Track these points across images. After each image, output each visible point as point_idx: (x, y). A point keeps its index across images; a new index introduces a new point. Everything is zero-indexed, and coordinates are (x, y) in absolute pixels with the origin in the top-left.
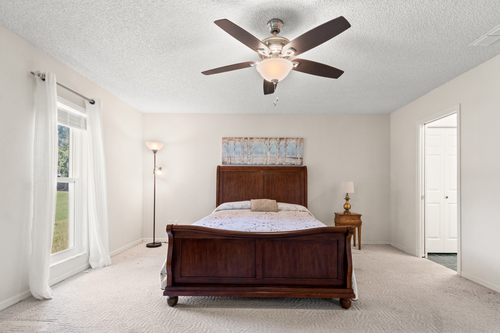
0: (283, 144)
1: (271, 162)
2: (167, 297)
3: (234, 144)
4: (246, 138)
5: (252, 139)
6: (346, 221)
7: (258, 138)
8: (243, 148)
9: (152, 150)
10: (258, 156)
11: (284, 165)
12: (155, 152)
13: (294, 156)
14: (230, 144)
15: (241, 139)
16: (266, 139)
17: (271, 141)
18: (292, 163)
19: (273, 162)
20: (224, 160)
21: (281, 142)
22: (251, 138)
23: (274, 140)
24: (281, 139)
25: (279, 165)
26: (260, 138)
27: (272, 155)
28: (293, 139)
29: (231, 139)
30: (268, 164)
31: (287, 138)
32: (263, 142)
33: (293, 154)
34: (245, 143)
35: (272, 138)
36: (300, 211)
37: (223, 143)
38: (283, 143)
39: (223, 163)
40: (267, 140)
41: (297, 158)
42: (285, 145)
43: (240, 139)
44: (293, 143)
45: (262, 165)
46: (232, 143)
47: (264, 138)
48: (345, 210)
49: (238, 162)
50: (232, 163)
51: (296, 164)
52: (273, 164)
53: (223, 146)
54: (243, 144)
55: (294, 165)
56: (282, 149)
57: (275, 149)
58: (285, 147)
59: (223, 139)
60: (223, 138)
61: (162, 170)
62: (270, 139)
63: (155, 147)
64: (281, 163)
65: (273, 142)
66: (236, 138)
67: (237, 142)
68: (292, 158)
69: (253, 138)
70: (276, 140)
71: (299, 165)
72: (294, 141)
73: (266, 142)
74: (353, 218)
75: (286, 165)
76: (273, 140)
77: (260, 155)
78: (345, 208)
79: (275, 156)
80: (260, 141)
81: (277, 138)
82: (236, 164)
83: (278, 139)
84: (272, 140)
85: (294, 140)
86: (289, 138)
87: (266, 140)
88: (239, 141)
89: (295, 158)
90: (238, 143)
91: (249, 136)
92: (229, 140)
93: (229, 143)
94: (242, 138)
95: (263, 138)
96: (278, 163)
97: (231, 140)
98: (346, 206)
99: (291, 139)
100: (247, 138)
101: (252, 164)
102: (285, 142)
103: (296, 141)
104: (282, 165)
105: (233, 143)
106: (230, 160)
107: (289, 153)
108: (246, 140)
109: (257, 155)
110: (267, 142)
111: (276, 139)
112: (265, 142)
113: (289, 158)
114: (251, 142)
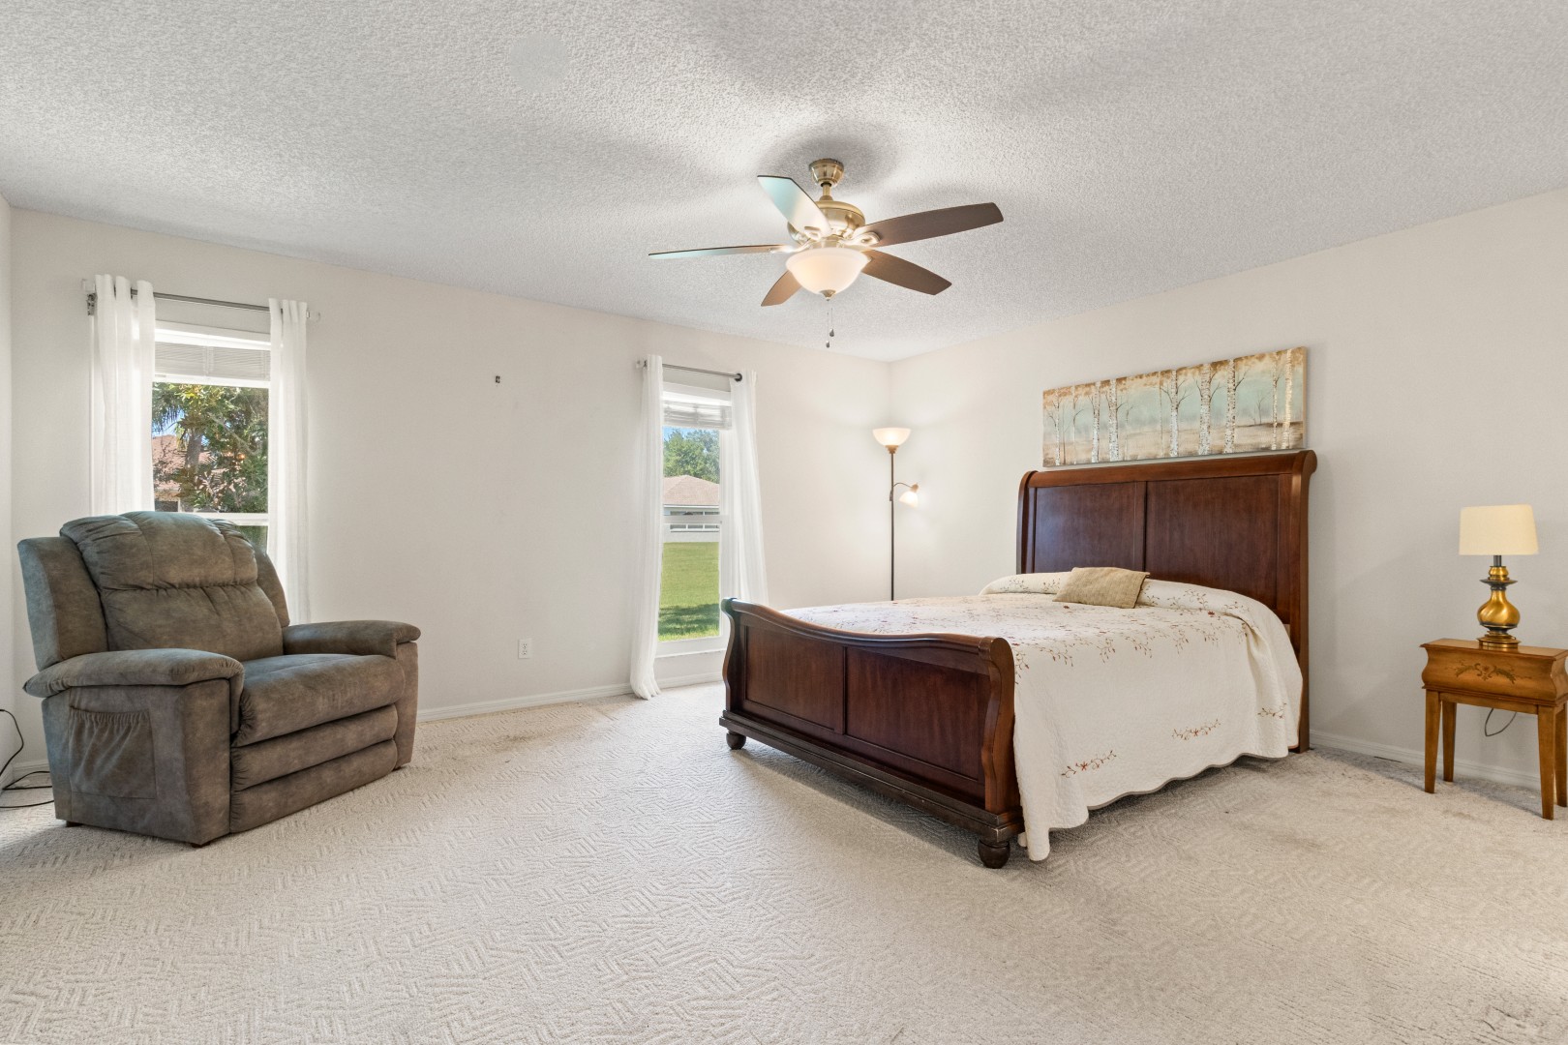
0: (1223, 382)
1: (1181, 449)
2: (725, 731)
3: (1072, 404)
4: (1106, 383)
5: (1123, 382)
6: (1461, 676)
7: (1141, 377)
8: (1096, 412)
9: (887, 446)
10: (1140, 434)
11: (1228, 454)
12: (892, 450)
13: (1265, 420)
14: (1063, 406)
15: (1093, 387)
16: (1167, 372)
17: (1181, 378)
18: (1259, 443)
19: (1190, 447)
20: (1047, 454)
21: (1217, 376)
22: (1119, 380)
23: (1194, 373)
24: (1216, 365)
25: (1211, 455)
26: (1148, 375)
27: (1184, 426)
28: (1261, 357)
29: (1064, 392)
30: (1174, 454)
31: (1240, 359)
32: (1157, 386)
33: (1262, 411)
34: (1103, 396)
35: (1185, 368)
36: (1211, 613)
37: (1045, 408)
38: (1222, 376)
39: (1046, 463)
40: (1168, 378)
41: (1280, 425)
42: (1231, 385)
43: (1087, 389)
44: (1263, 372)
45: (1155, 459)
46: (1067, 401)
47: (1159, 370)
48: (1484, 631)
49: (1083, 457)
50: (1068, 460)
51: (1274, 448)
52: (1191, 454)
53: (1046, 414)
54: (1098, 400)
55: (1267, 449)
56: (1222, 399)
57: (1194, 404)
58: (1232, 393)
59: (1047, 393)
60: (1044, 393)
61: (918, 490)
62: (1179, 371)
63: (891, 437)
64: (1216, 450)
65: (1189, 380)
66: (1077, 387)
67: (1080, 398)
68: (1260, 425)
69: (1125, 378)
70: (1200, 370)
71: (1288, 449)
72: (1267, 364)
73: (1165, 384)
74: (1506, 668)
75: (1235, 453)
76: (1190, 375)
77: (1146, 429)
78: (1482, 623)
79: (1197, 425)
80: (1145, 385)
81: (1202, 365)
82: (1077, 464)
83: (1206, 368)
84: (1186, 374)
85: (1267, 360)
86: (1246, 357)
87: (1165, 379)
88: (1087, 394)
89: (1270, 425)
90: (1083, 400)
91: (1112, 374)
92: (1060, 396)
93: (1061, 404)
94: (1094, 384)
95: (1155, 373)
96: (1207, 448)
97: (1065, 394)
98: (1487, 613)
99: (1253, 360)
100: (1109, 381)
101: (1124, 461)
102: (1231, 376)
103: (1274, 363)
104: (1221, 453)
105: (1070, 402)
106: (1062, 453)
107: (1245, 412)
108: (1106, 388)
109: (1138, 431)
110: (1168, 384)
111: (1200, 367)
112: (1161, 384)
113: (1247, 429)
114: (1119, 392)
